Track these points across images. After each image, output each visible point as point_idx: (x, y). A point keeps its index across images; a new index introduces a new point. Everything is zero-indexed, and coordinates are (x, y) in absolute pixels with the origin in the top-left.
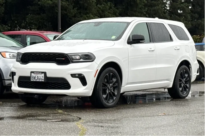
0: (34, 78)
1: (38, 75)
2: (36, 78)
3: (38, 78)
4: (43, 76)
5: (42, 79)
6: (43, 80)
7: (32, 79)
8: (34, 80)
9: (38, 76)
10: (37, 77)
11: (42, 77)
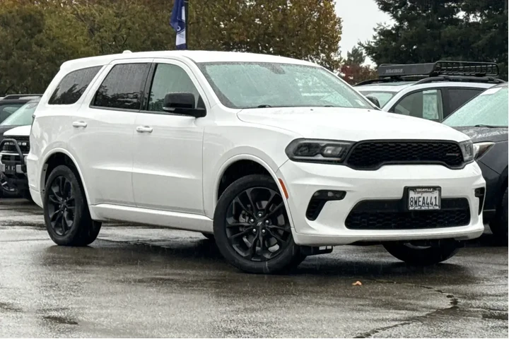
0: (416, 202)
1: (425, 195)
2: (419, 201)
3: (423, 203)
4: (436, 198)
5: (434, 203)
6: (436, 205)
7: (412, 206)
8: (417, 208)
9: (424, 198)
10: (421, 199)
11: (433, 200)
